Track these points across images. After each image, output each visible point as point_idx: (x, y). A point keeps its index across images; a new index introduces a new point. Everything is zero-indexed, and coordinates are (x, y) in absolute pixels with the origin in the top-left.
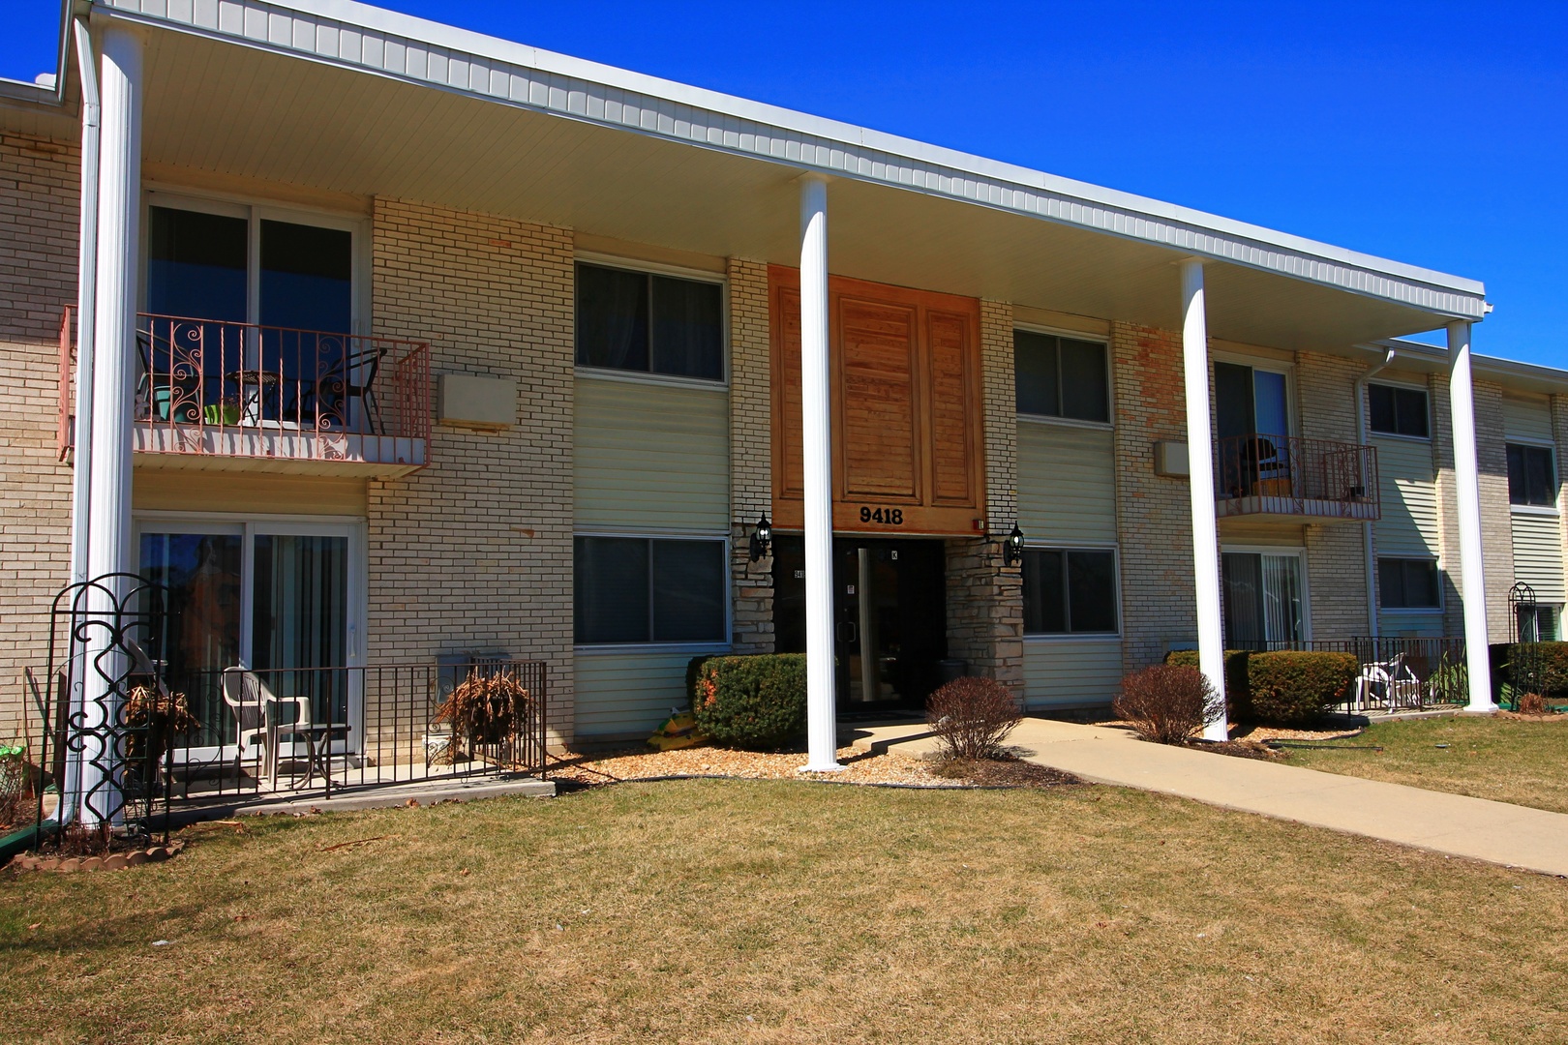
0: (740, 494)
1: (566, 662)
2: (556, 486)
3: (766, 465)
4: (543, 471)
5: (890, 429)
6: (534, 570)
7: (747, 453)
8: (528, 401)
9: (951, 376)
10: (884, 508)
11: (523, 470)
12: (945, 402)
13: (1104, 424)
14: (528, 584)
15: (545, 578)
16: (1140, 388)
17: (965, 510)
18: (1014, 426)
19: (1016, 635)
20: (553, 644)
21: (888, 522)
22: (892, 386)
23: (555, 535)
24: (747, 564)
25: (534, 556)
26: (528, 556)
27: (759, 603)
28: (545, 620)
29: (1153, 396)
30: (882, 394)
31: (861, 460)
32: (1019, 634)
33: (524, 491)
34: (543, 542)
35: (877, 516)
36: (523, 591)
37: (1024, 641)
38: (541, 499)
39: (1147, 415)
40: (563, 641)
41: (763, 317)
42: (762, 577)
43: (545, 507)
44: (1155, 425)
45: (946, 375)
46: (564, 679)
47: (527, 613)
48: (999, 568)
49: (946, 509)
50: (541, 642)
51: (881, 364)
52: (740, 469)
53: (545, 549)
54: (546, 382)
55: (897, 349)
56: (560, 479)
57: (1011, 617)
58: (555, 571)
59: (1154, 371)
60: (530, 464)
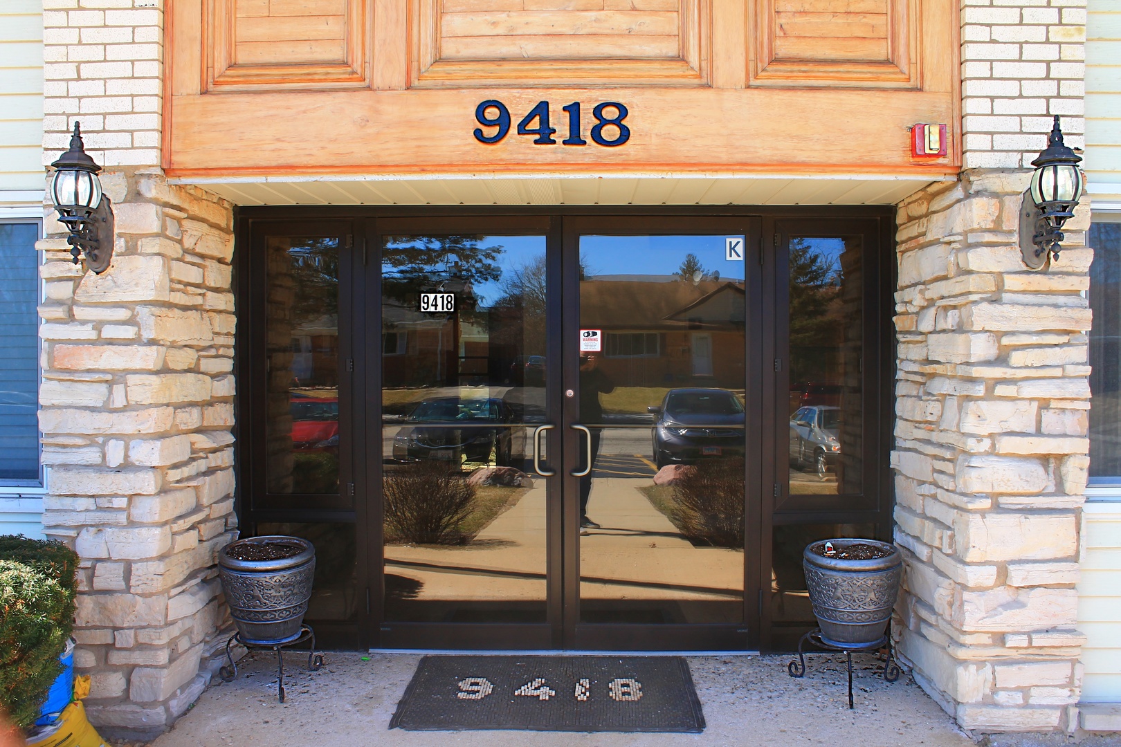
0: (61, 88)
17: (877, 97)
19: (1060, 490)
21: (575, 139)
24: (76, 280)
27: (110, 385)
32: (1069, 486)
35: (535, 124)
37: (1089, 509)
42: (123, 314)
48: (999, 276)
49: (803, 98)
52: (60, 18)
57: (1039, 433)
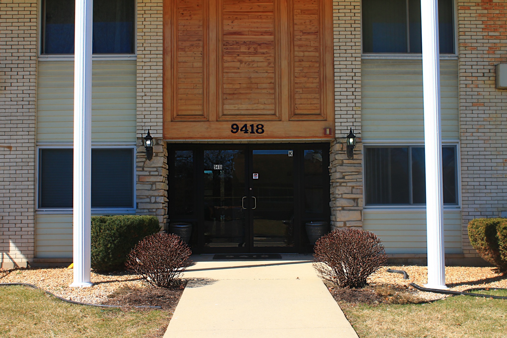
0: (141, 120)
1: (30, 218)
2: (25, 122)
3: (159, 101)
4: (18, 114)
5: (257, 72)
6: (12, 168)
7: (145, 95)
8: (9, 77)
9: (309, 33)
10: (249, 124)
11: (6, 114)
12: (303, 51)
13: (449, 55)
14: (8, 175)
15: (18, 172)
16: (483, 26)
17: (317, 122)
18: (360, 63)
19: (357, 206)
20: (22, 208)
21: (252, 132)
22: (259, 45)
23: (23, 149)
24: (144, 162)
25: (12, 160)
26: (8, 160)
27: (152, 185)
28: (18, 195)
29: (495, 30)
30: (252, 50)
31: (234, 94)
32: (359, 205)
33: (7, 126)
34: (17, 152)
35: (244, 129)
36: (5, 179)
37: (364, 210)
38: (16, 130)
39: (489, 45)
40: (28, 206)
41: (159, 12)
42: (155, 169)
43: (19, 133)
44: (497, 52)
45: (304, 33)
46: (28, 227)
47: (8, 191)
48: (342, 160)
49: (300, 123)
50: (16, 206)
51: (251, 31)
52: (141, 105)
53: (18, 156)
54: (20, 66)
55: (264, 20)
56: (27, 118)
57: (352, 193)
58: (24, 168)
59: (497, 12)
60: (10, 111)
